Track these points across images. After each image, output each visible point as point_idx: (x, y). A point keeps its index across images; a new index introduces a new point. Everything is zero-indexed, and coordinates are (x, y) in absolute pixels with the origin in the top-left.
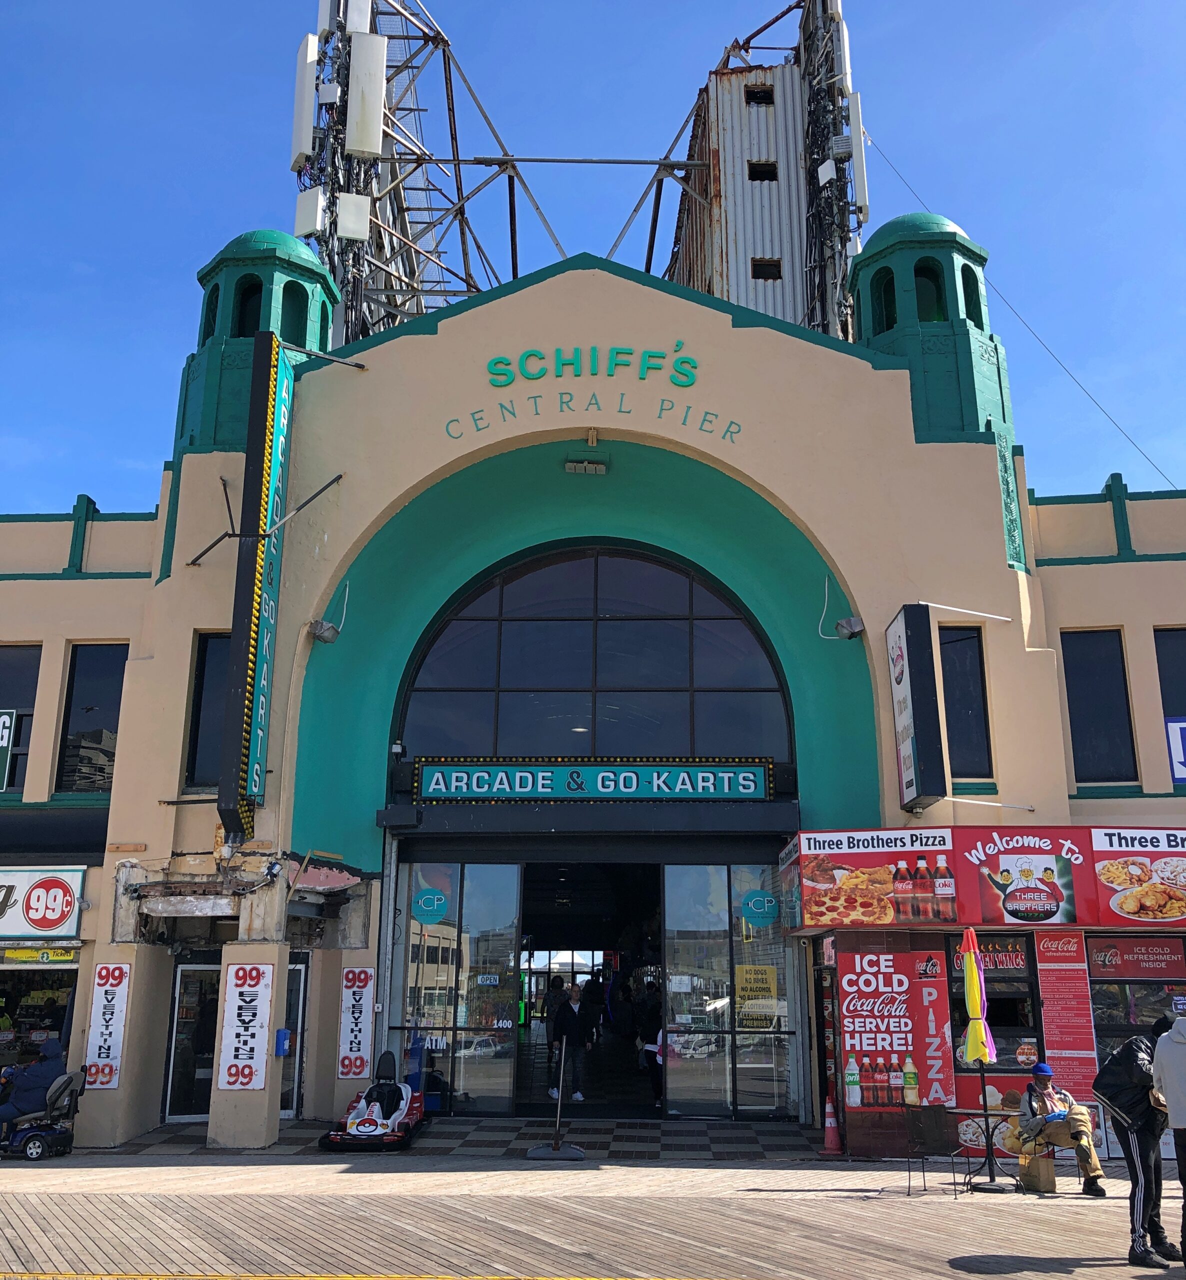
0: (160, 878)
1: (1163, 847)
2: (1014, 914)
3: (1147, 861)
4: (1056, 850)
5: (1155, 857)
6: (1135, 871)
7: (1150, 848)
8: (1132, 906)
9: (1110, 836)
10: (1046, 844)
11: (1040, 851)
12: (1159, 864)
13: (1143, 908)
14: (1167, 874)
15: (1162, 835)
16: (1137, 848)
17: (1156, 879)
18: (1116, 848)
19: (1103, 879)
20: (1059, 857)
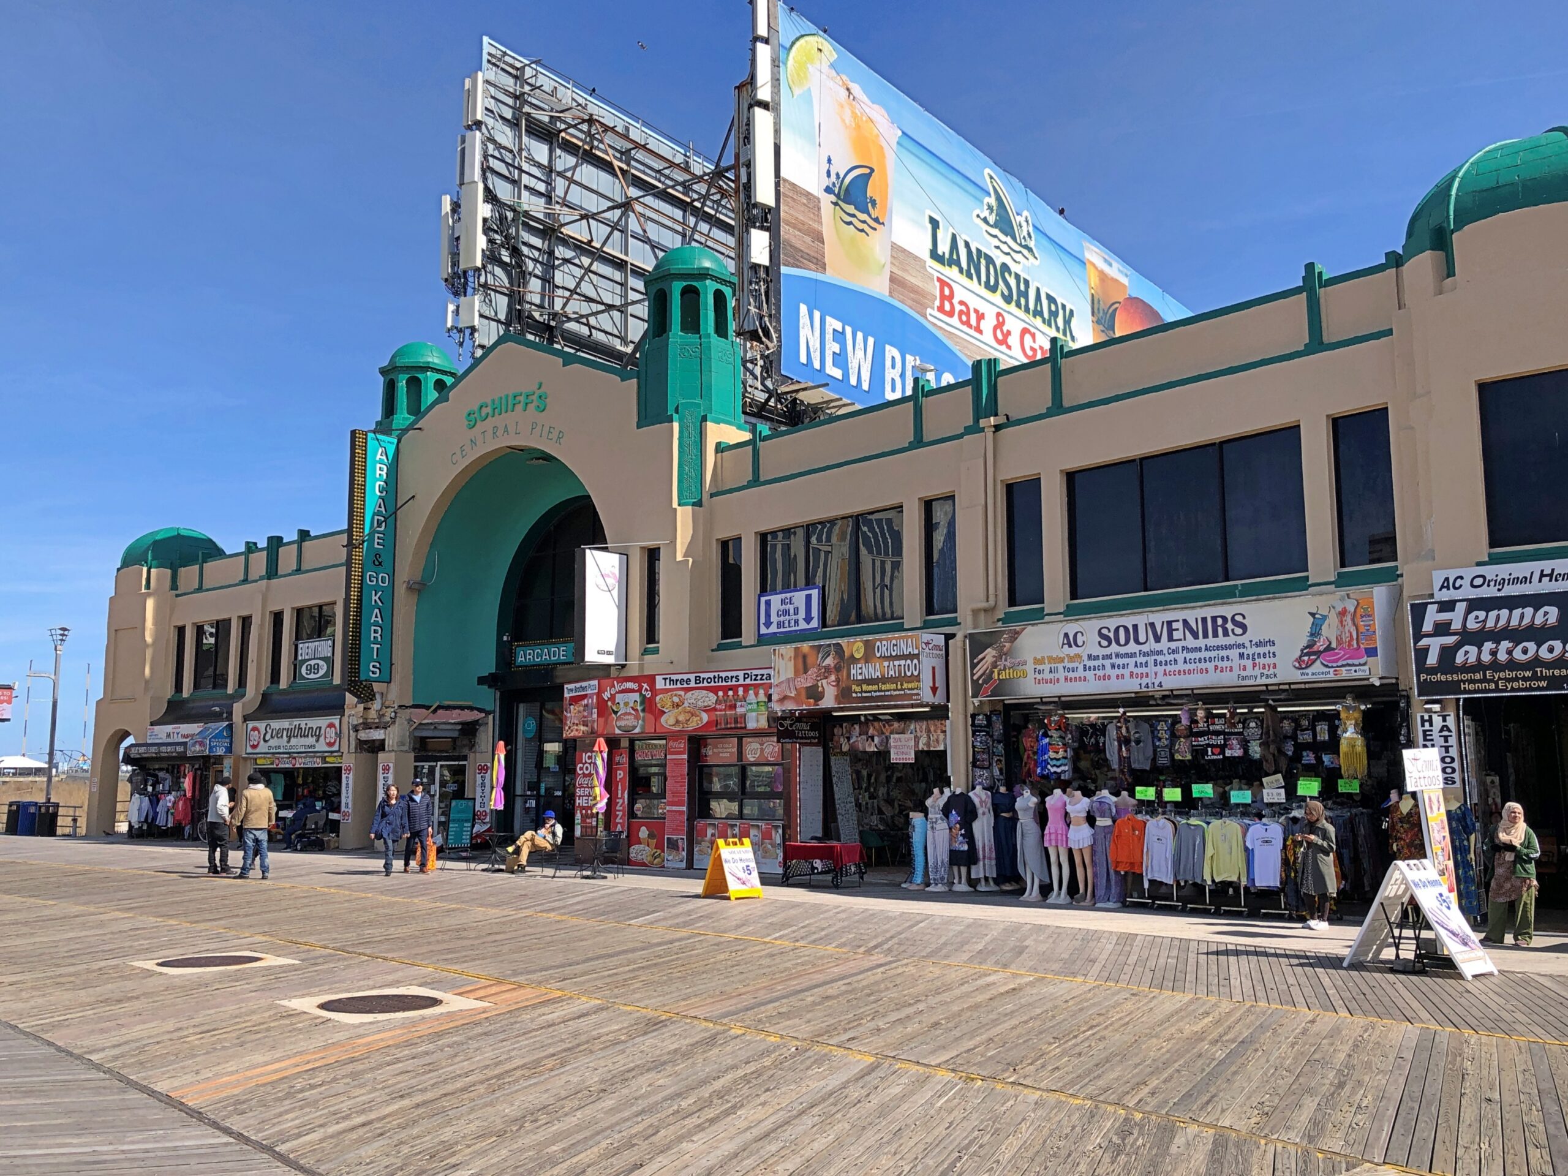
0: (361, 721)
1: (693, 684)
2: (619, 728)
3: (682, 693)
4: (639, 691)
5: (687, 690)
6: (676, 699)
7: (685, 686)
8: (672, 721)
9: (665, 679)
10: (635, 686)
11: (632, 691)
12: (689, 694)
13: (678, 722)
14: (693, 701)
15: (692, 677)
16: (679, 686)
17: (686, 705)
18: (668, 686)
19: (659, 705)
20: (641, 694)
